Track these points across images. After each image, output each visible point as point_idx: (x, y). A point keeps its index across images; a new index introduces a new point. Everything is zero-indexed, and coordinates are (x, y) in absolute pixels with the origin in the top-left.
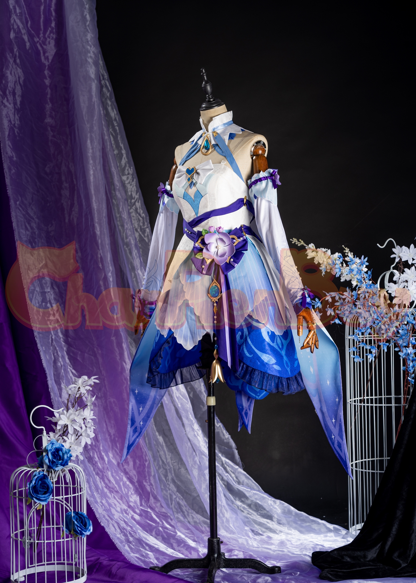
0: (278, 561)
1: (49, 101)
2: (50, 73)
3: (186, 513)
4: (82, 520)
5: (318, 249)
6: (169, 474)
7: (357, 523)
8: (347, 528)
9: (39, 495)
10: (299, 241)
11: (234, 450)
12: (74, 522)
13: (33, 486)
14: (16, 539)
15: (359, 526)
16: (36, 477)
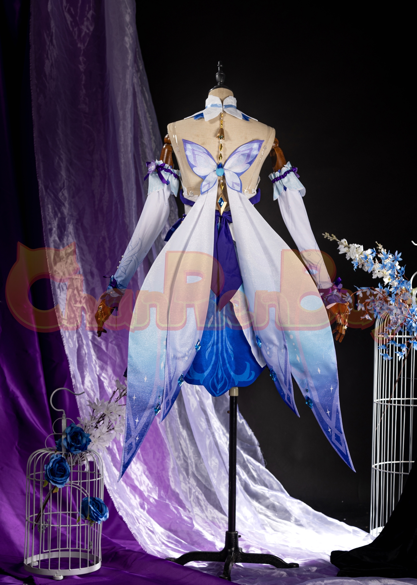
0: (296, 559)
1: (83, 87)
2: (85, 59)
3: (204, 508)
4: (99, 506)
5: (350, 245)
6: (190, 468)
7: (379, 526)
8: (368, 531)
9: (55, 478)
10: (331, 236)
11: (256, 447)
12: (90, 508)
13: (50, 468)
14: (32, 522)
15: (380, 529)
16: (54, 459)
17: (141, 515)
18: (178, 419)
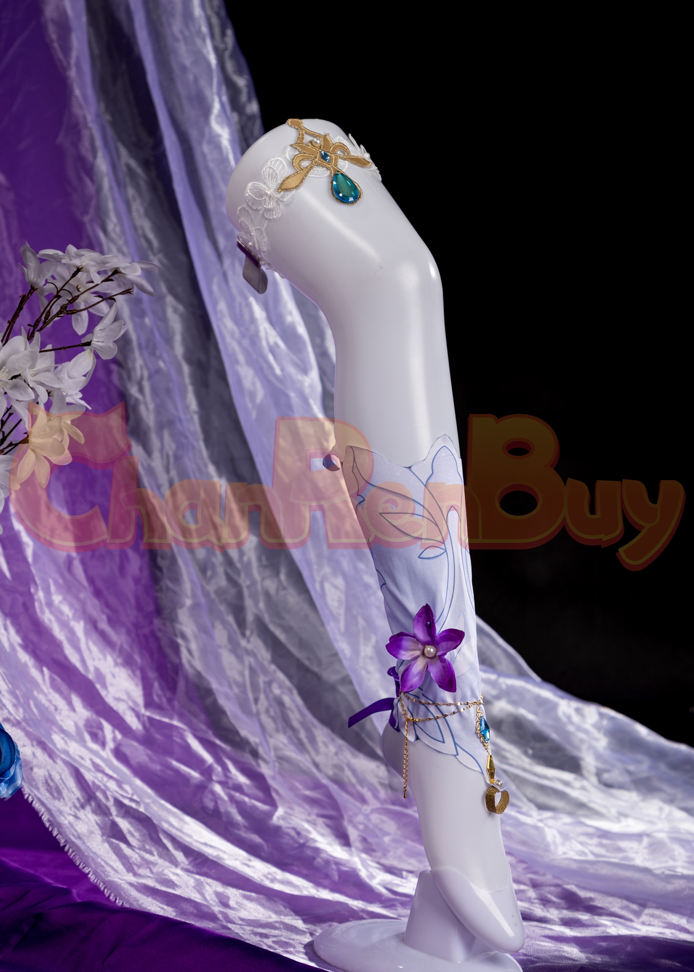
3: (303, 735)
6: (248, 602)
17: (98, 761)
18: (202, 445)
